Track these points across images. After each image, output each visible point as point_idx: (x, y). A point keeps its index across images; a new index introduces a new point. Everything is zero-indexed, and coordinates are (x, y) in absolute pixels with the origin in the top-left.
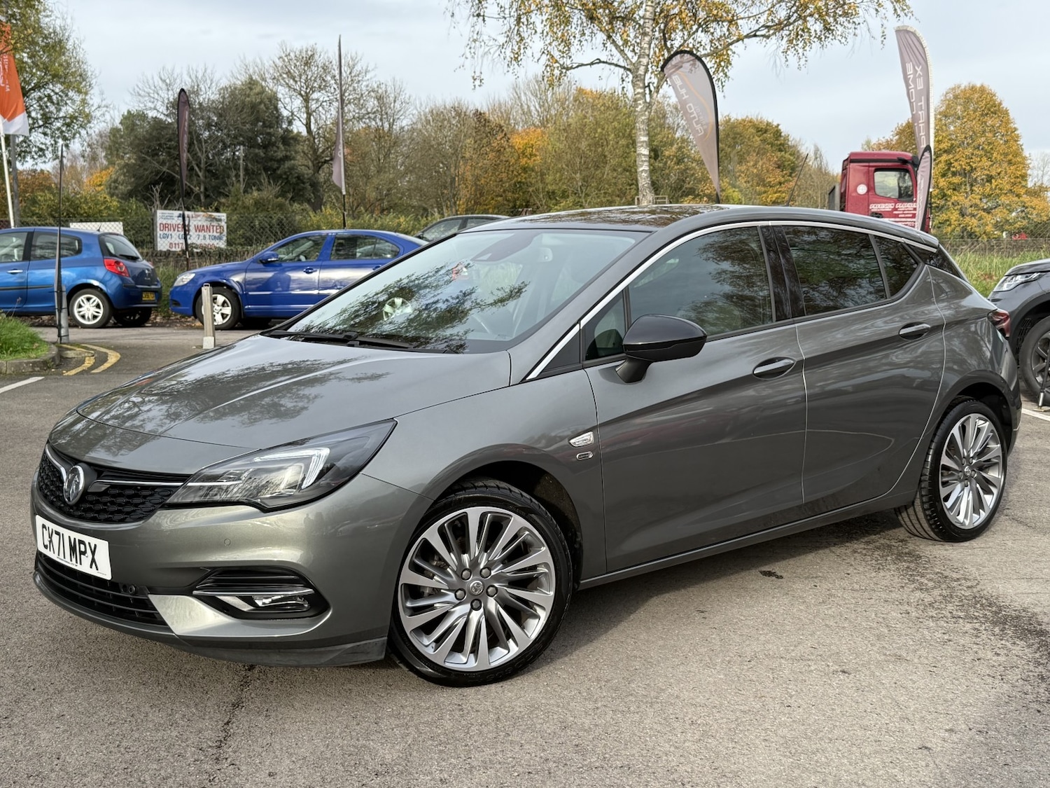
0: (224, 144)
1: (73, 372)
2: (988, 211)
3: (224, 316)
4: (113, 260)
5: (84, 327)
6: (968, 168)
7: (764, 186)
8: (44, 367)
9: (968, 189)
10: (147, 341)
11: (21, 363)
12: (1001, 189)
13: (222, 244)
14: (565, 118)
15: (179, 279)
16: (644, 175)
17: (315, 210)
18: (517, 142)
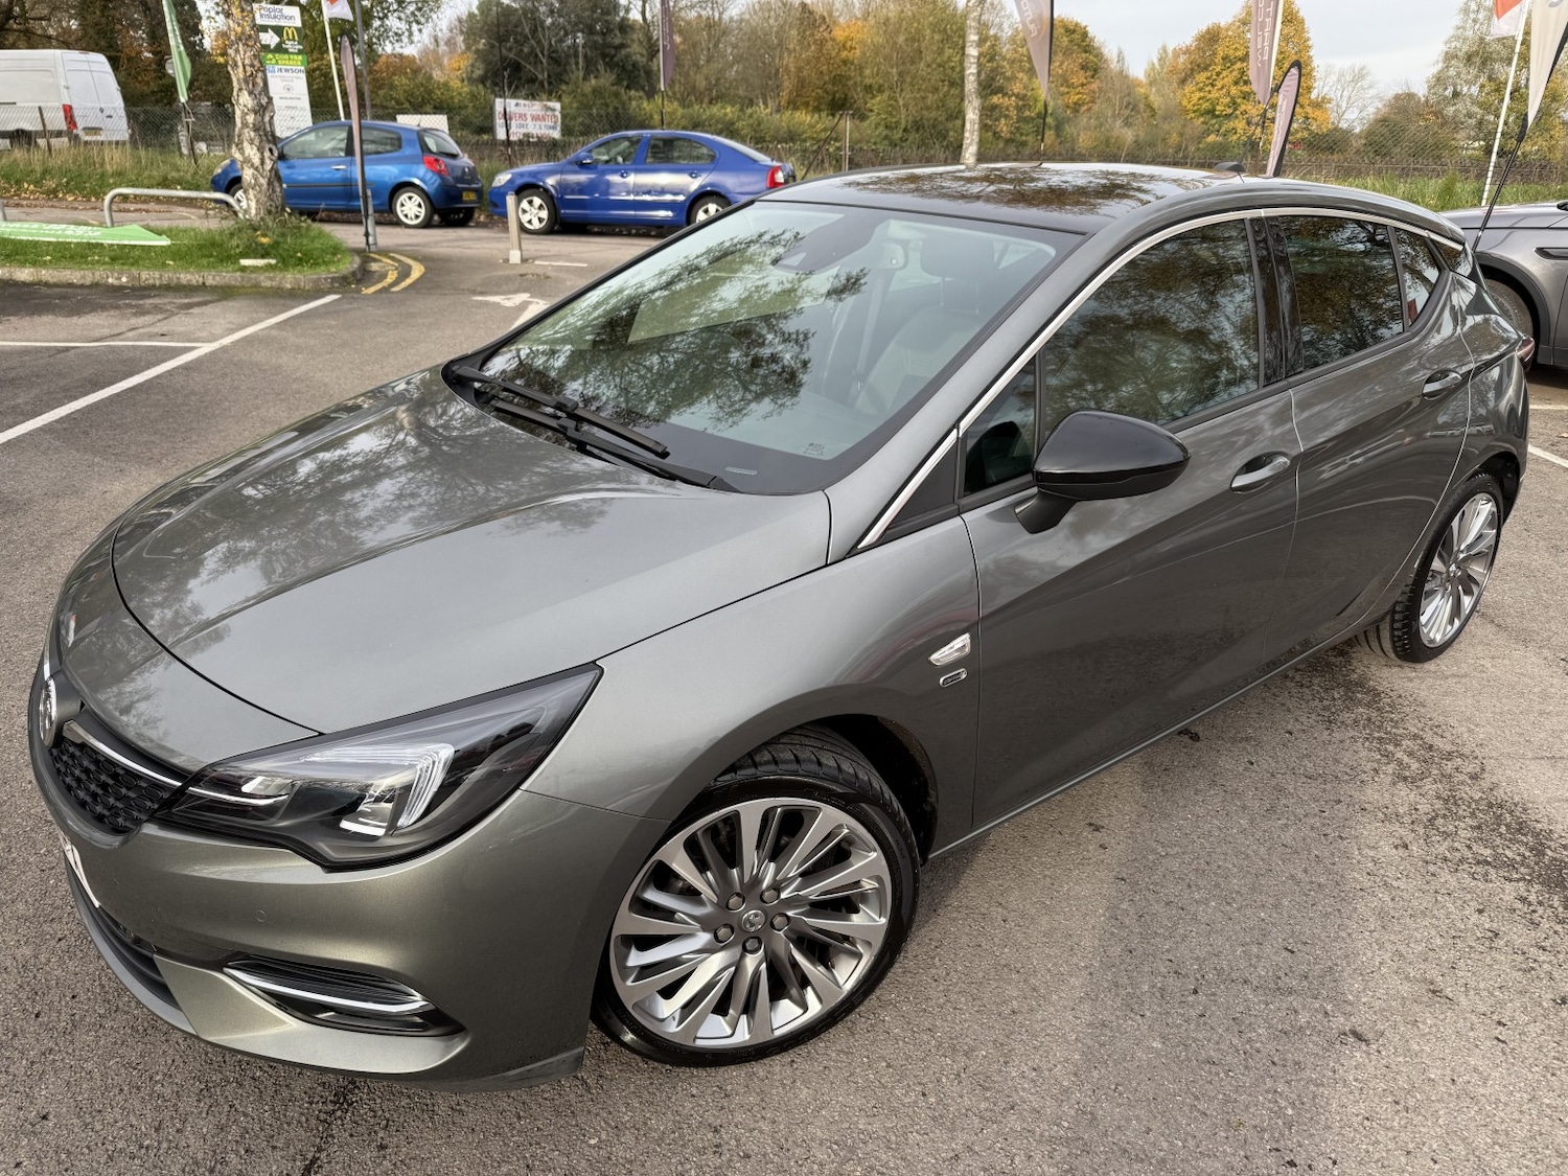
0: (566, 31)
1: (372, 289)
3: (540, 220)
4: (432, 157)
5: (408, 226)
7: (1068, 87)
8: (344, 283)
10: (457, 250)
11: (319, 279)
13: (556, 134)
14: (884, 10)
15: (497, 179)
16: (972, 78)
17: (648, 99)
18: (839, 34)
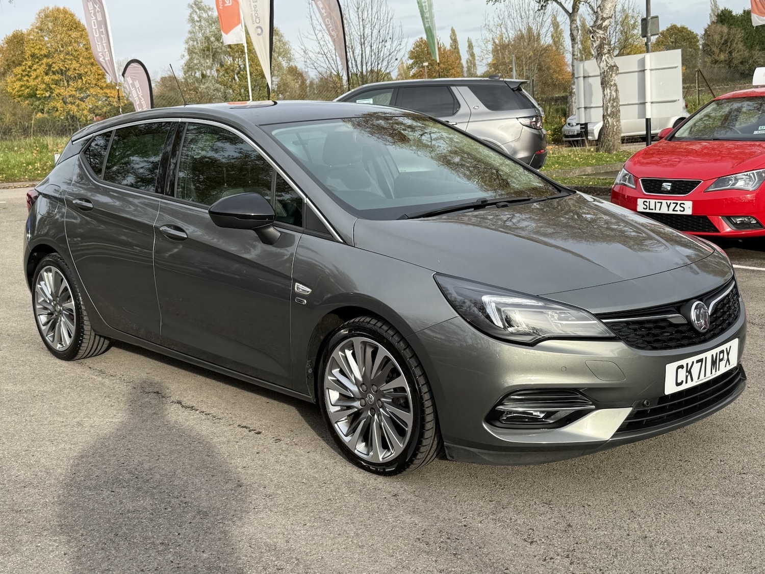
2: (82, 100)
6: (64, 69)
9: (66, 84)
12: (89, 84)
